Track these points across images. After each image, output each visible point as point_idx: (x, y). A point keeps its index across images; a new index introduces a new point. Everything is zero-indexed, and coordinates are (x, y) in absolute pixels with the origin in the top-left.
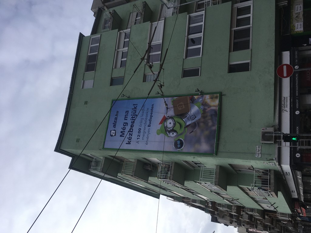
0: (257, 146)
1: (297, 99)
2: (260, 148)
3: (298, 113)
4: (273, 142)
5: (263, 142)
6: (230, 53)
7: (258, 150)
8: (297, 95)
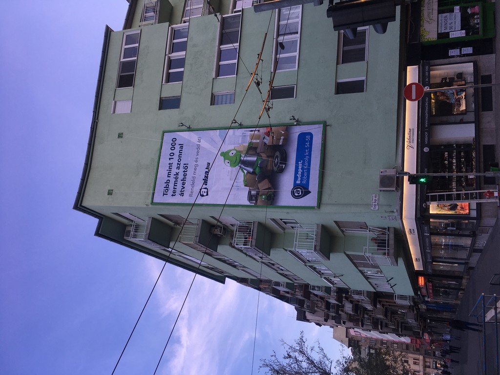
0: (374, 195)
2: (378, 197)
3: (427, 150)
4: (394, 189)
5: (381, 189)
6: (338, 65)
7: (375, 200)
8: (427, 126)
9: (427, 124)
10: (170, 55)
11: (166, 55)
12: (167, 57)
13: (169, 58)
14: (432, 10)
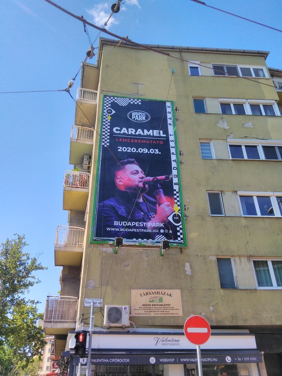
1: (176, 360)
3: (153, 361)
8: (182, 360)
9: (185, 360)
10: (247, 103)
12: (245, 100)
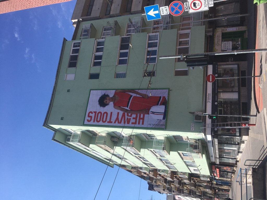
0: (192, 124)
1: (216, 95)
2: (194, 125)
3: (216, 103)
4: (201, 121)
5: (195, 121)
6: (176, 63)
7: (193, 126)
9: (216, 92)
10: (95, 53)
11: (93, 53)
13: (95, 54)
14: (219, 40)
